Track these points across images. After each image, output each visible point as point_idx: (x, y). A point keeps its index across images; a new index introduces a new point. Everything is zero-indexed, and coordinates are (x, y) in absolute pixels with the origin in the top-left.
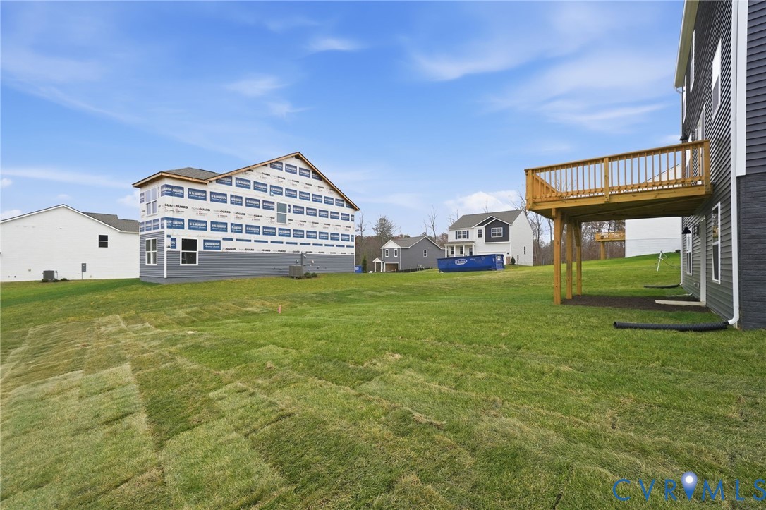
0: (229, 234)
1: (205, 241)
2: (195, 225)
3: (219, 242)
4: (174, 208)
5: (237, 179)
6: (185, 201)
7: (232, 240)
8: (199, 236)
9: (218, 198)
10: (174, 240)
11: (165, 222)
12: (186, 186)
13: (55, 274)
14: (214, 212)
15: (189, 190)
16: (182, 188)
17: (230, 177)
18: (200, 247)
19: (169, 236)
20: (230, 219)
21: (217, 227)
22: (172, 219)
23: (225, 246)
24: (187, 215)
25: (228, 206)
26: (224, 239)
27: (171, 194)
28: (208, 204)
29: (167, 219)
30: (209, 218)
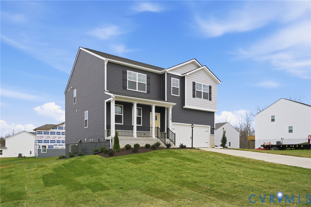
0: (56, 144)
1: (48, 146)
2: (46, 142)
3: (53, 146)
4: (40, 137)
5: (59, 127)
6: (43, 135)
7: (57, 145)
8: (47, 145)
9: (52, 133)
10: (40, 146)
11: (37, 141)
12: (43, 131)
13: (22, 155)
14: (51, 137)
15: (44, 132)
16: (42, 132)
17: (57, 127)
18: (47, 148)
19: (38, 145)
20: (56, 139)
21: (52, 142)
22: (39, 140)
23: (55, 147)
24: (43, 139)
25: (56, 135)
26: (54, 145)
27: (39, 134)
28: (49, 135)
29: (38, 140)
30: (50, 139)
